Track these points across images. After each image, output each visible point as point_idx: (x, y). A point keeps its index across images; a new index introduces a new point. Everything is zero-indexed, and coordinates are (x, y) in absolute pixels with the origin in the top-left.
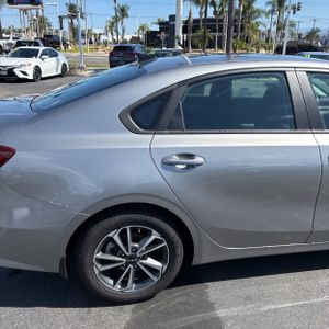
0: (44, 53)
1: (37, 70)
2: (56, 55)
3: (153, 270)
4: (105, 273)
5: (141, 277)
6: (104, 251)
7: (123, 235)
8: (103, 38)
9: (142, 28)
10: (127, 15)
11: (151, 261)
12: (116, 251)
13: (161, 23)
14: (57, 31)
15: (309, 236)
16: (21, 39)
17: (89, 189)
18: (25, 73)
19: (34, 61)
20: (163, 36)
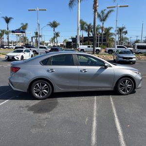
0: (25, 51)
1: (22, 57)
2: (29, 52)
3: (46, 93)
4: (35, 92)
5: (43, 94)
6: (36, 88)
7: (39, 85)
8: (49, 45)
9: (65, 41)
10: (59, 36)
11: (45, 91)
12: (38, 88)
13: (73, 39)
14: (30, 42)
15: (78, 87)
16: (16, 46)
17: (33, 76)
18: (18, 58)
19: (21, 54)
20: (72, 44)
